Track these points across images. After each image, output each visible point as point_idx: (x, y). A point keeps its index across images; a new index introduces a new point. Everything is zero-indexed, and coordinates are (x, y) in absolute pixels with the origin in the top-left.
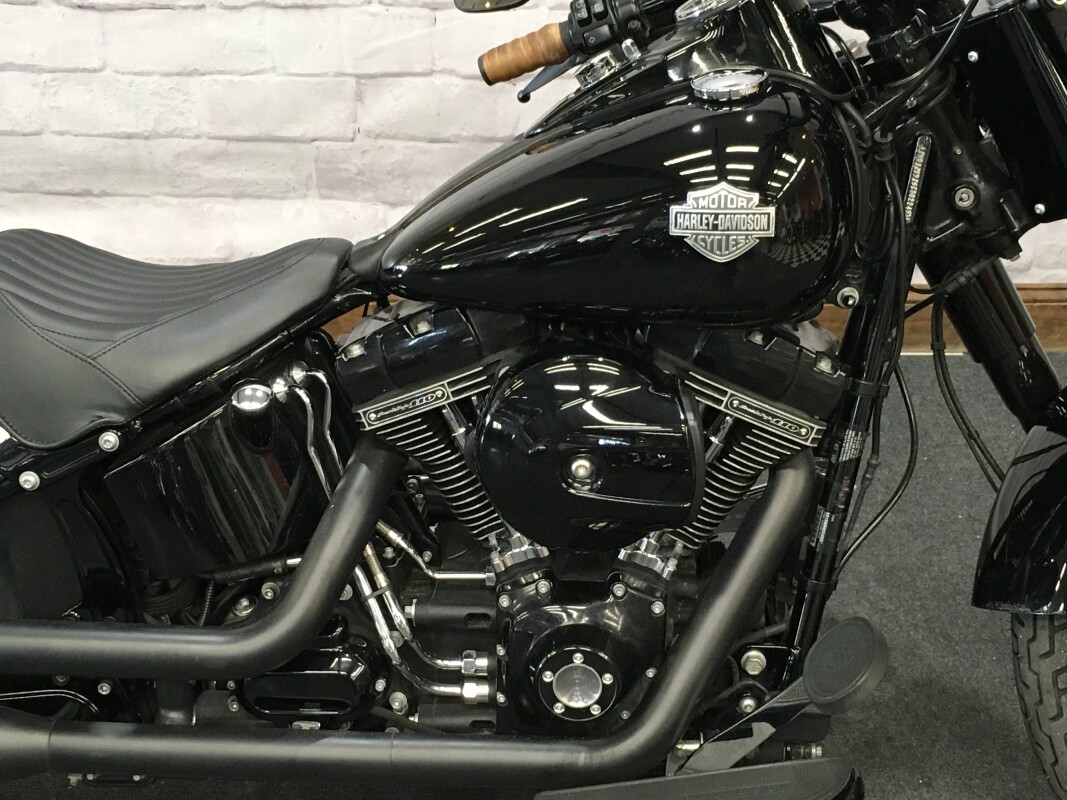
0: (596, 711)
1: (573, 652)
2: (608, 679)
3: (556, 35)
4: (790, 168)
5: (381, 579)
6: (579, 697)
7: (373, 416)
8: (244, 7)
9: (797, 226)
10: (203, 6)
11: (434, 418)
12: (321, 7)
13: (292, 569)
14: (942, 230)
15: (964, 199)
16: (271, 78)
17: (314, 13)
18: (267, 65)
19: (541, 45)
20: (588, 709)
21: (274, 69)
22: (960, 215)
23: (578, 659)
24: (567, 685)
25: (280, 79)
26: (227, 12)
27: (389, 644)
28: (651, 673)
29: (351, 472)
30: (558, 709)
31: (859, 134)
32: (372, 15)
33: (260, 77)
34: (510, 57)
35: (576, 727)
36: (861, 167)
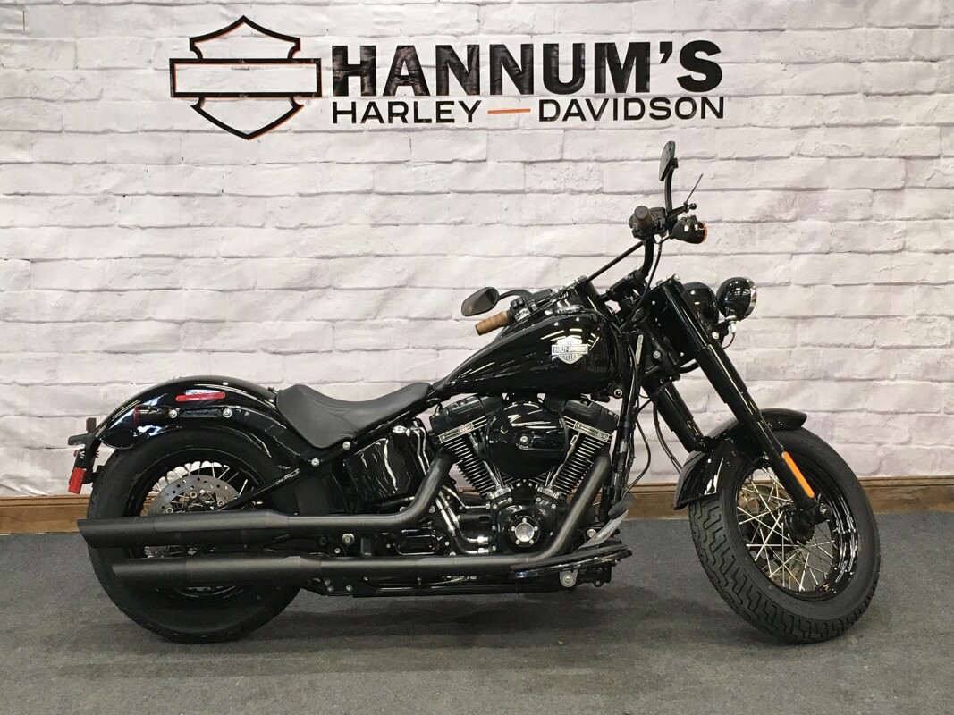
0: (532, 542)
1: (522, 519)
2: (536, 528)
3: (505, 315)
4: (594, 340)
5: (446, 504)
6: (525, 536)
7: (444, 437)
8: (350, 351)
9: (596, 362)
10: (331, 351)
11: (466, 437)
12: (386, 350)
13: (411, 501)
14: (651, 369)
15: (657, 355)
16: (362, 384)
17: (382, 353)
18: (359, 378)
19: (500, 319)
20: (528, 542)
21: (362, 380)
22: (656, 362)
23: (524, 520)
24: (520, 531)
25: (365, 384)
26: (342, 354)
27: (451, 528)
28: (551, 534)
29: (432, 467)
30: (517, 542)
31: (618, 334)
32: (410, 353)
33: (357, 383)
34: (488, 324)
35: (525, 549)
36: (619, 345)
